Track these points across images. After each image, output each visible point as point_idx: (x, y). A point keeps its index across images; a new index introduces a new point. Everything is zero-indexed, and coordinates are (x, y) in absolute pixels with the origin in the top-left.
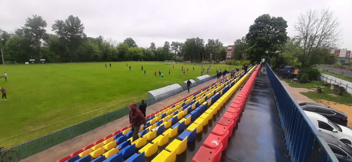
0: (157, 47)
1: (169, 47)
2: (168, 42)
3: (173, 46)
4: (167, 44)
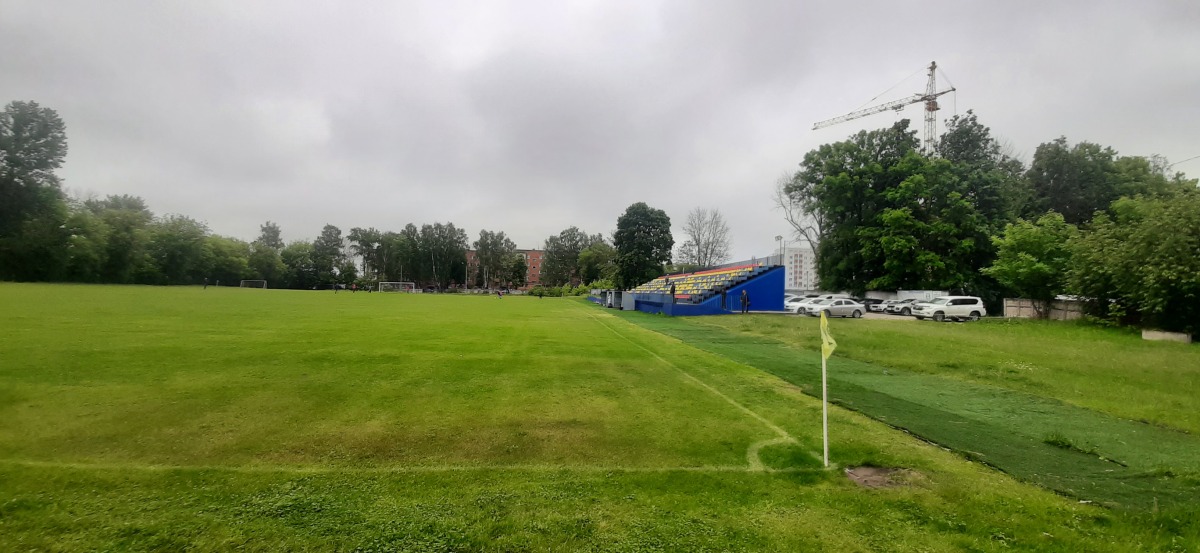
1: (340, 245)
2: (334, 228)
3: (356, 243)
4: (331, 235)
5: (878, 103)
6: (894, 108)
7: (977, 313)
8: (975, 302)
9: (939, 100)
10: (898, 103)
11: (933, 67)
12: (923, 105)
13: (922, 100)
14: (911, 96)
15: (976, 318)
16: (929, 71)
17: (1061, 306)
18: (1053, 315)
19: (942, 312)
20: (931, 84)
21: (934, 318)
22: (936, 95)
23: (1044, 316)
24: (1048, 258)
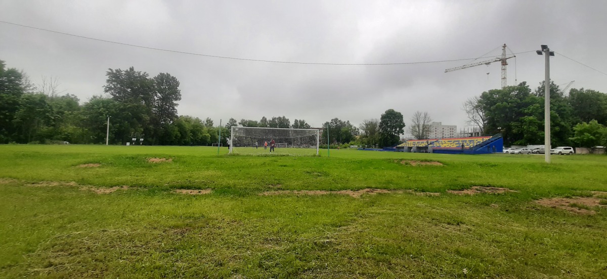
5: (478, 61)
6: (486, 64)
7: (571, 152)
8: (570, 149)
9: (508, 61)
10: (488, 62)
11: (505, 46)
12: (500, 62)
13: (499, 61)
14: (494, 59)
15: (571, 153)
16: (503, 48)
17: (597, 149)
18: (594, 152)
19: (561, 152)
20: (504, 54)
21: (558, 154)
22: (506, 59)
23: (591, 153)
24: (594, 135)
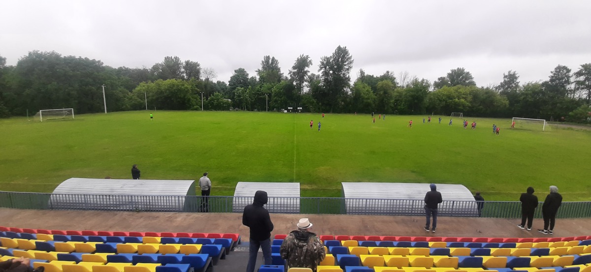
0: (521, 85)
1: (568, 82)
2: (565, 68)
3: (582, 78)
4: (561, 74)
